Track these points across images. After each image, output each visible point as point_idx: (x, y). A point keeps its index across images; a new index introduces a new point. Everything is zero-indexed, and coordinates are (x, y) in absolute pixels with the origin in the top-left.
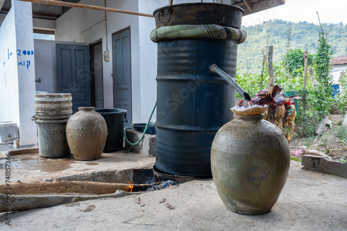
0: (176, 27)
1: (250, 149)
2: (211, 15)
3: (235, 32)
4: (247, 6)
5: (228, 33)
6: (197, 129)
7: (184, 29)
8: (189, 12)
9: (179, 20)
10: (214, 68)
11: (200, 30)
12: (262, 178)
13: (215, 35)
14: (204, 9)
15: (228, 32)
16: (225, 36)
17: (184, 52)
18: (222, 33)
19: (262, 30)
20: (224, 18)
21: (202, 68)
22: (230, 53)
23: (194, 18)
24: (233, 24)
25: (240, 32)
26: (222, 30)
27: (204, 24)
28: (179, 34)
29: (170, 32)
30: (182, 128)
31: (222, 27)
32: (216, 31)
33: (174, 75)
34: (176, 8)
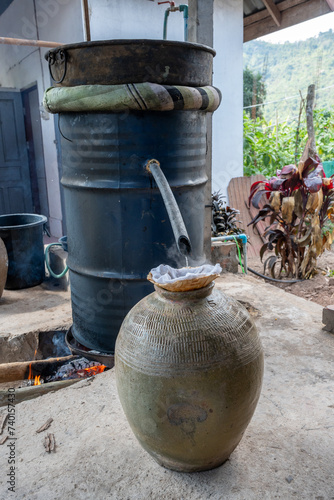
0: (76, 90)
1: (172, 367)
2: (140, 64)
3: (190, 96)
4: (273, 16)
5: (175, 99)
6: (127, 277)
7: (89, 95)
8: (98, 59)
9: (82, 76)
10: (153, 167)
11: (118, 95)
12: (199, 419)
13: (151, 105)
14: (126, 54)
15: (176, 96)
16: (170, 105)
17: (96, 136)
18: (163, 100)
19: (316, 47)
20: (167, 68)
21: (131, 168)
22: (186, 135)
23: (108, 71)
24: (188, 79)
25: (203, 93)
26: (162, 93)
27: (127, 83)
28: (82, 103)
29: (66, 100)
30: (105, 274)
31: (162, 88)
32: (150, 97)
33: (83, 179)
34: (77, 51)
